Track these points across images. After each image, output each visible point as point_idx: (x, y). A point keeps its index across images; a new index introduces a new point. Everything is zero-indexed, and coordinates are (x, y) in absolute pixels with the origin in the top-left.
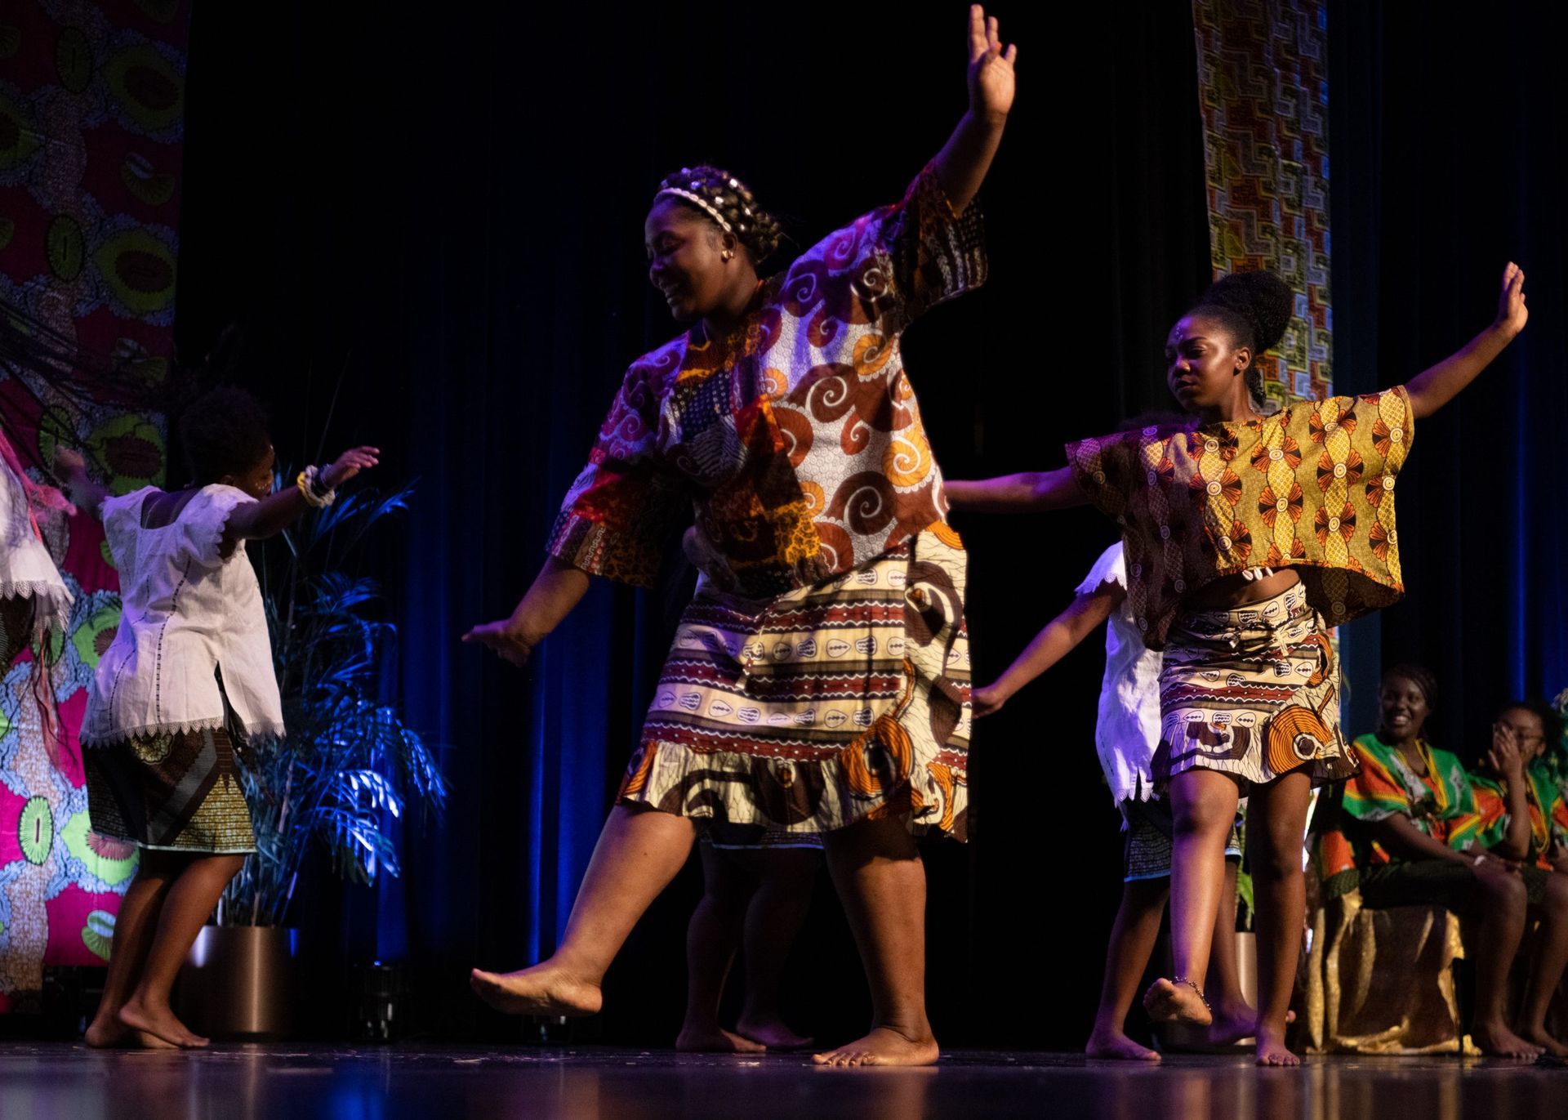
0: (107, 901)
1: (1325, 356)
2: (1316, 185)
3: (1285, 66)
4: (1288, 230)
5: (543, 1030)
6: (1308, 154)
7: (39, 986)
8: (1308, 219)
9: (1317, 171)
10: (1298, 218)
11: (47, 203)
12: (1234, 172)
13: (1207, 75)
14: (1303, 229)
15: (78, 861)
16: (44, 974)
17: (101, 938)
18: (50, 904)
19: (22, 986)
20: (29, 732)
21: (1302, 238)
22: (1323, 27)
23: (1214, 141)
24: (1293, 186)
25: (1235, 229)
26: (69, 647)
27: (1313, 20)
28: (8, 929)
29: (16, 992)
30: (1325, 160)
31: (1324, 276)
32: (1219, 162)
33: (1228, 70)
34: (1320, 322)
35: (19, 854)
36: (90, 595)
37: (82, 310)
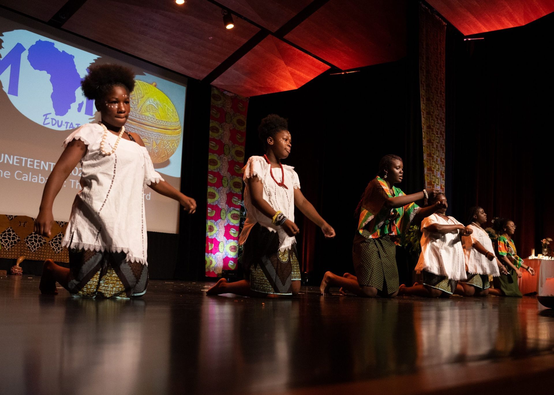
0: (232, 259)
1: (444, 169)
2: (443, 139)
3: (437, 118)
4: (437, 147)
5: (304, 283)
6: (441, 134)
7: (221, 273)
8: (441, 145)
9: (443, 137)
10: (439, 145)
11: (224, 142)
12: (427, 137)
13: (423, 120)
14: (440, 147)
15: (228, 252)
16: (222, 271)
17: (231, 265)
18: (224, 259)
19: (219, 273)
20: (220, 231)
21: (439, 149)
22: (445, 112)
23: (424, 132)
24: (438, 140)
25: (427, 147)
26: (227, 217)
27: (443, 110)
28: (217, 263)
29: (218, 274)
30: (444, 135)
31: (444, 155)
32: (425, 135)
33: (427, 119)
34: (443, 164)
35: (219, 251)
36: (230, 208)
37: (229, 160)
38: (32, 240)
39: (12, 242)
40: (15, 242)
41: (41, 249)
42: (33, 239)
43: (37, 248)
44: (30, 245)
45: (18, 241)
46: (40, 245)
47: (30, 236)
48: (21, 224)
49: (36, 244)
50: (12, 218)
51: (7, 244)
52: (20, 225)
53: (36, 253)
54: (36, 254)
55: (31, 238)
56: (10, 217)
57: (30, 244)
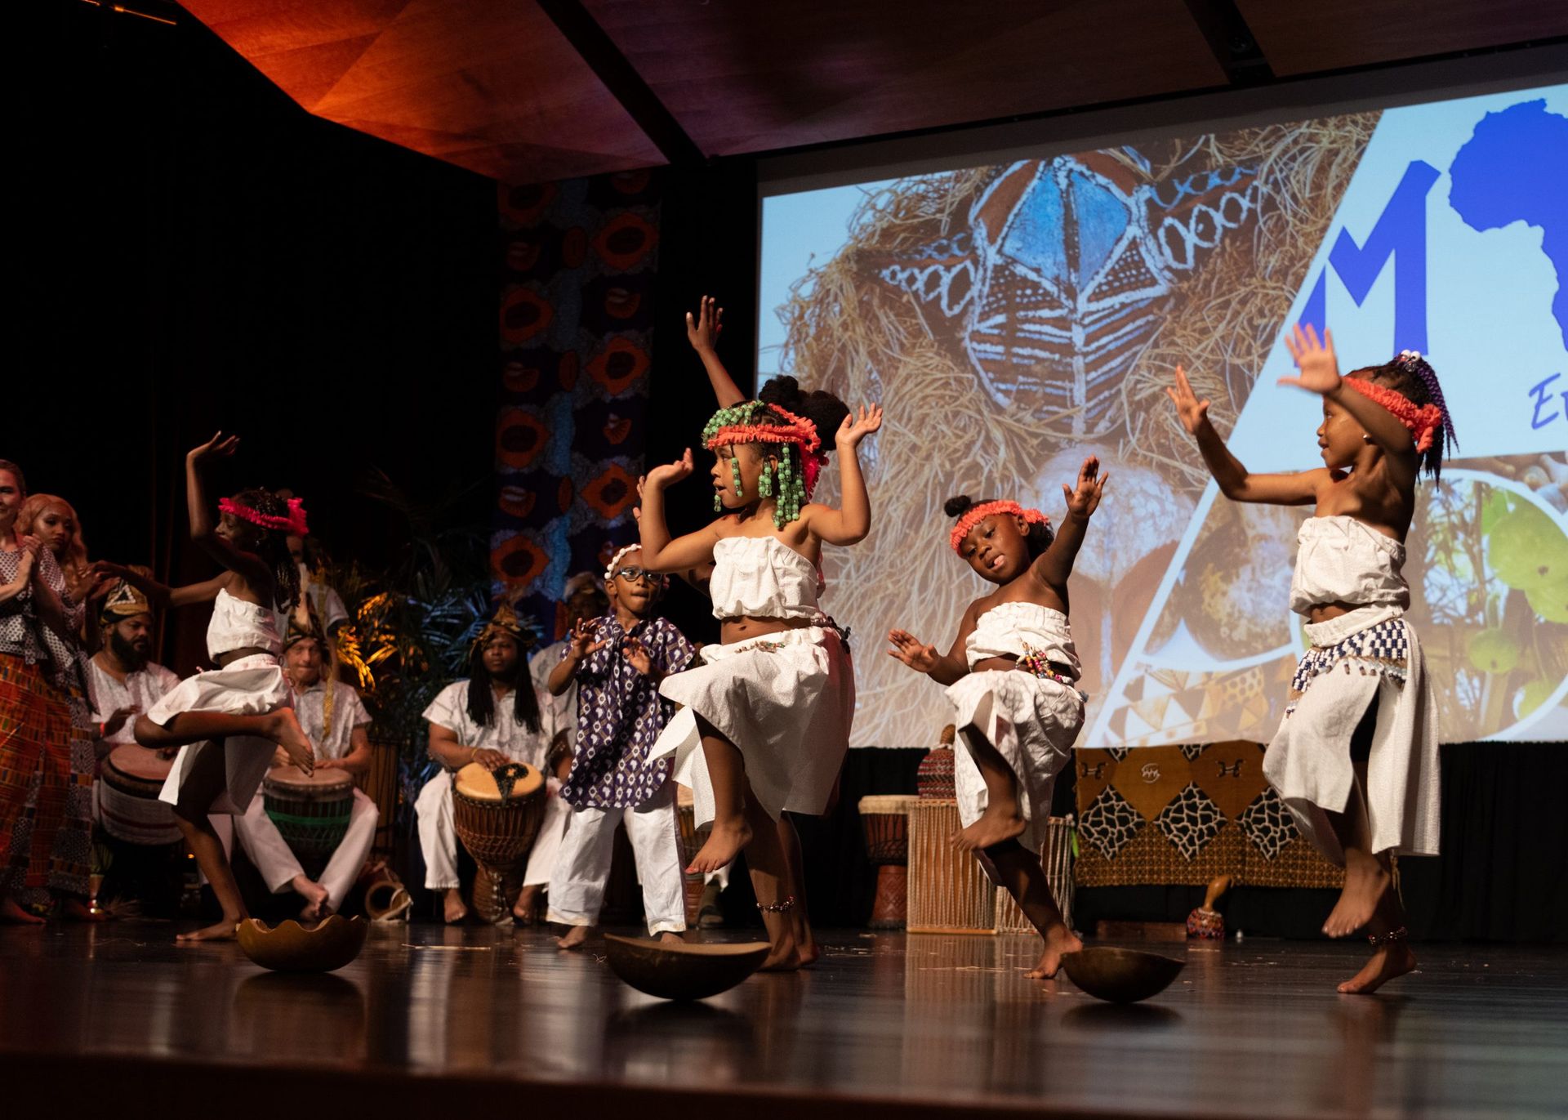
38: (1263, 820)
39: (1201, 830)
40: (1210, 829)
41: (1296, 847)
42: (1266, 816)
43: (1279, 844)
44: (1257, 837)
45: (1219, 828)
46: (1287, 833)
47: (1255, 807)
48: (1224, 770)
49: (1276, 832)
50: (1197, 752)
51: (1188, 840)
52: (1224, 774)
53: (1277, 862)
54: (1278, 865)
55: (1258, 811)
56: (1190, 751)
57: (1256, 833)
